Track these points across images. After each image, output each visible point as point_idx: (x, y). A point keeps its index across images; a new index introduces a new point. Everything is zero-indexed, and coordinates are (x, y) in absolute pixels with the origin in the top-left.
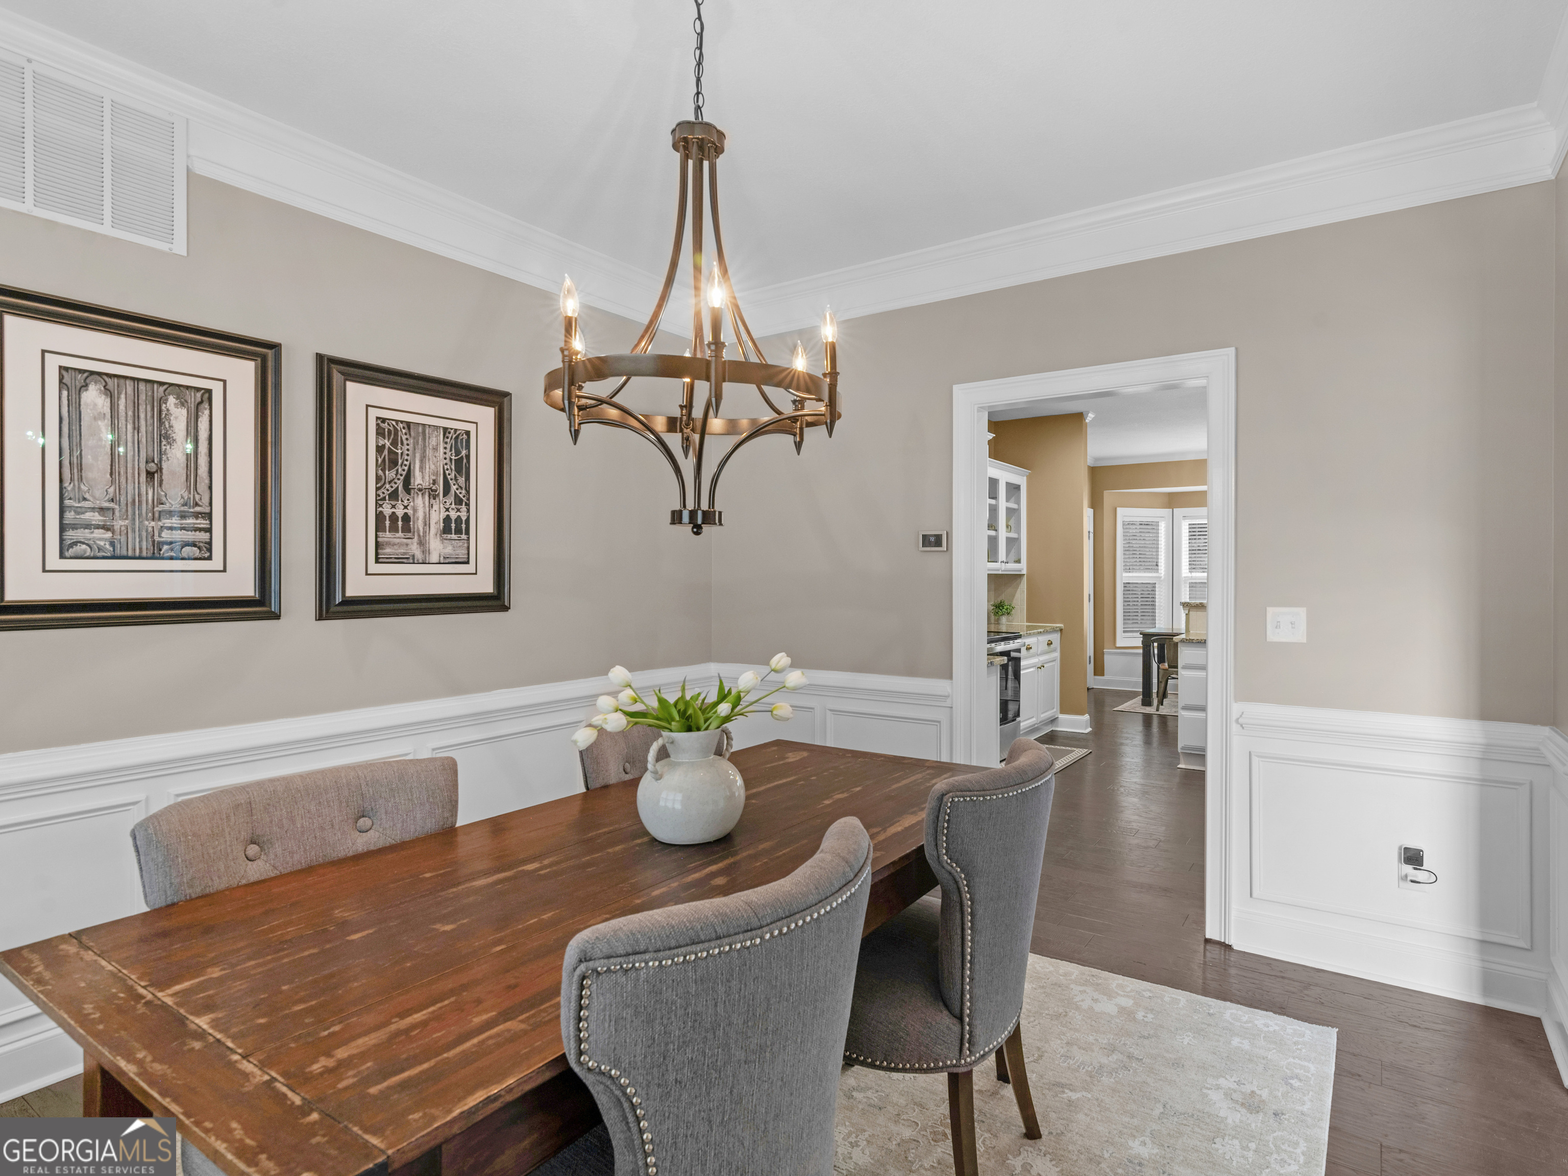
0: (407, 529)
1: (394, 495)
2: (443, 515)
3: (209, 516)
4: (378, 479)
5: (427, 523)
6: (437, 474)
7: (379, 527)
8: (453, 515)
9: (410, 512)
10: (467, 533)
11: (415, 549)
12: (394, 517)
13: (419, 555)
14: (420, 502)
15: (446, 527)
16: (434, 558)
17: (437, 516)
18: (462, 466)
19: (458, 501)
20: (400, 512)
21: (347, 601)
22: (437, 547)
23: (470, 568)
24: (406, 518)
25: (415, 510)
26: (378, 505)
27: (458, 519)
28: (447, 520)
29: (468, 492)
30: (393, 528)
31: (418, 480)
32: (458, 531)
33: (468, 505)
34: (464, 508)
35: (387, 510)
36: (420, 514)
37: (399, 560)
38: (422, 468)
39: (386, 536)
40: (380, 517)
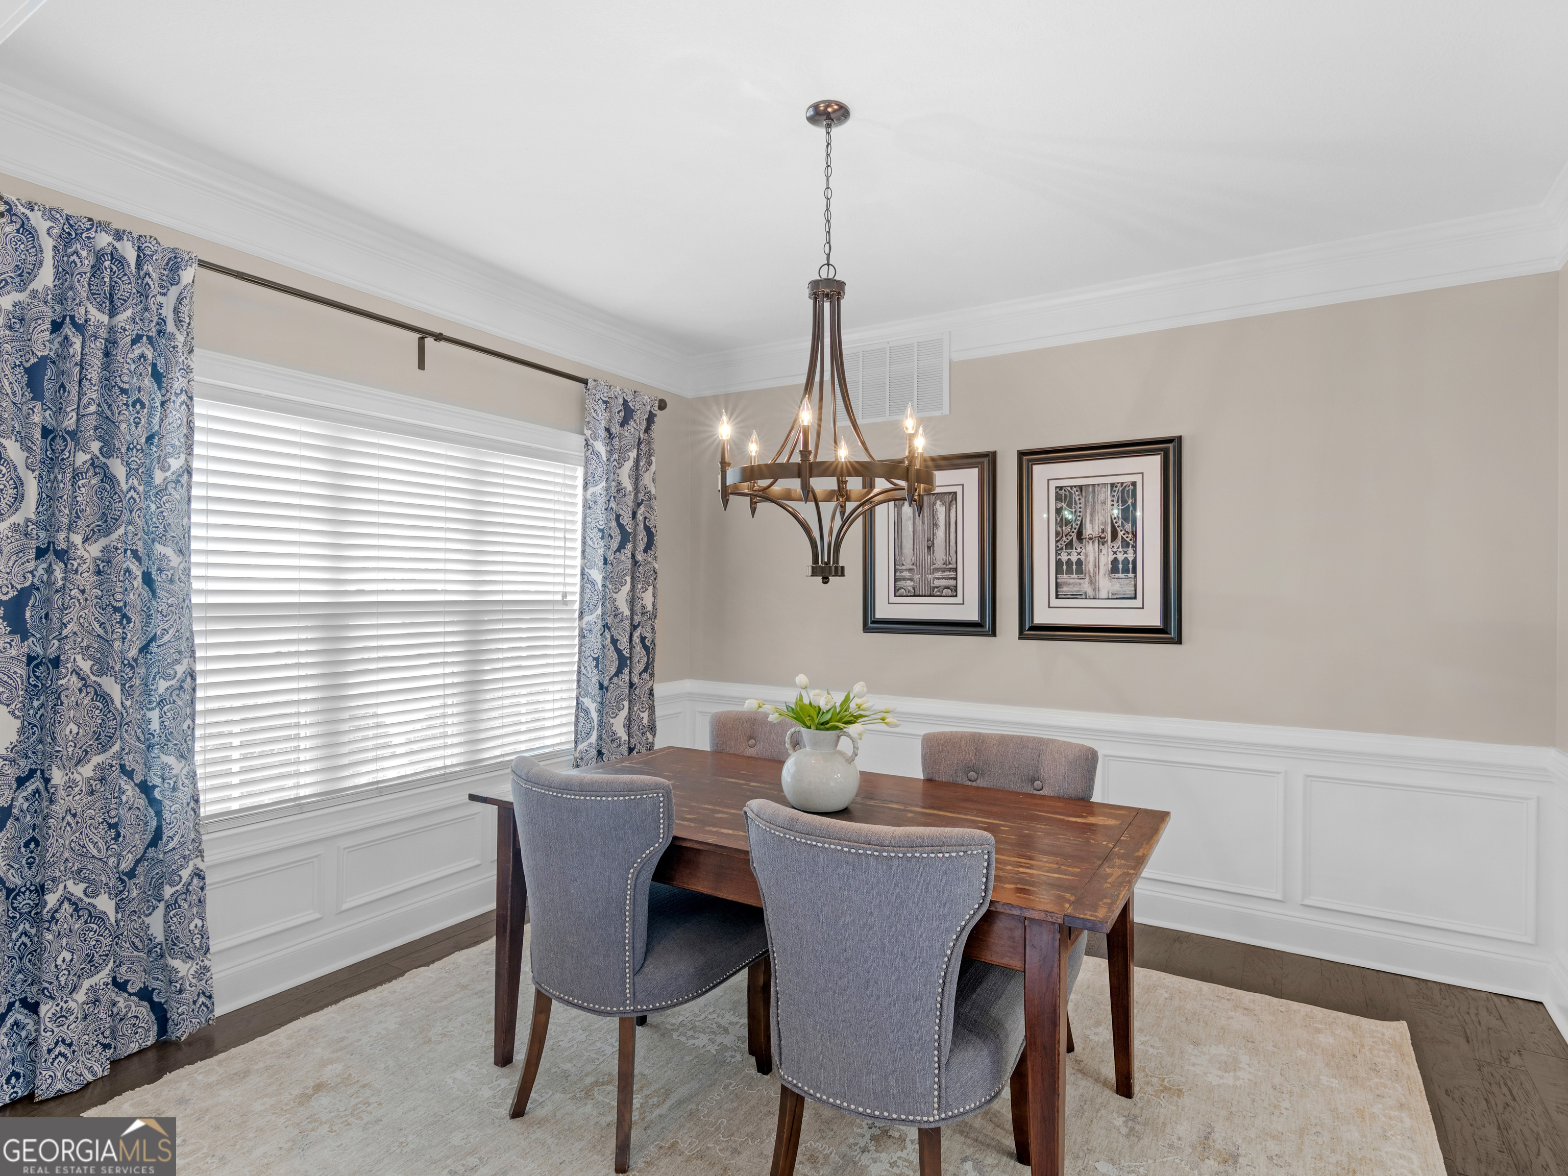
0: (1080, 571)
1: (1070, 545)
2: (1111, 557)
3: (956, 570)
4: (1057, 534)
5: (1097, 566)
6: (1105, 524)
7: (1058, 571)
8: (1121, 557)
9: (1082, 557)
10: (1134, 571)
11: (1086, 587)
12: (1069, 562)
13: (1090, 593)
14: (1091, 549)
15: (1114, 568)
16: (1103, 594)
17: (1106, 558)
18: (1128, 514)
19: (1125, 544)
20: (1074, 558)
22: (1106, 584)
23: (1137, 603)
24: (1079, 563)
25: (1086, 556)
26: (1057, 554)
27: (1126, 561)
28: (1115, 562)
29: (1135, 535)
30: (1069, 571)
31: (1089, 530)
32: (1125, 571)
33: (1134, 547)
34: (1130, 550)
35: (1064, 557)
36: (1091, 558)
37: (1074, 597)
38: (1092, 521)
39: (1064, 578)
40: (1059, 563)
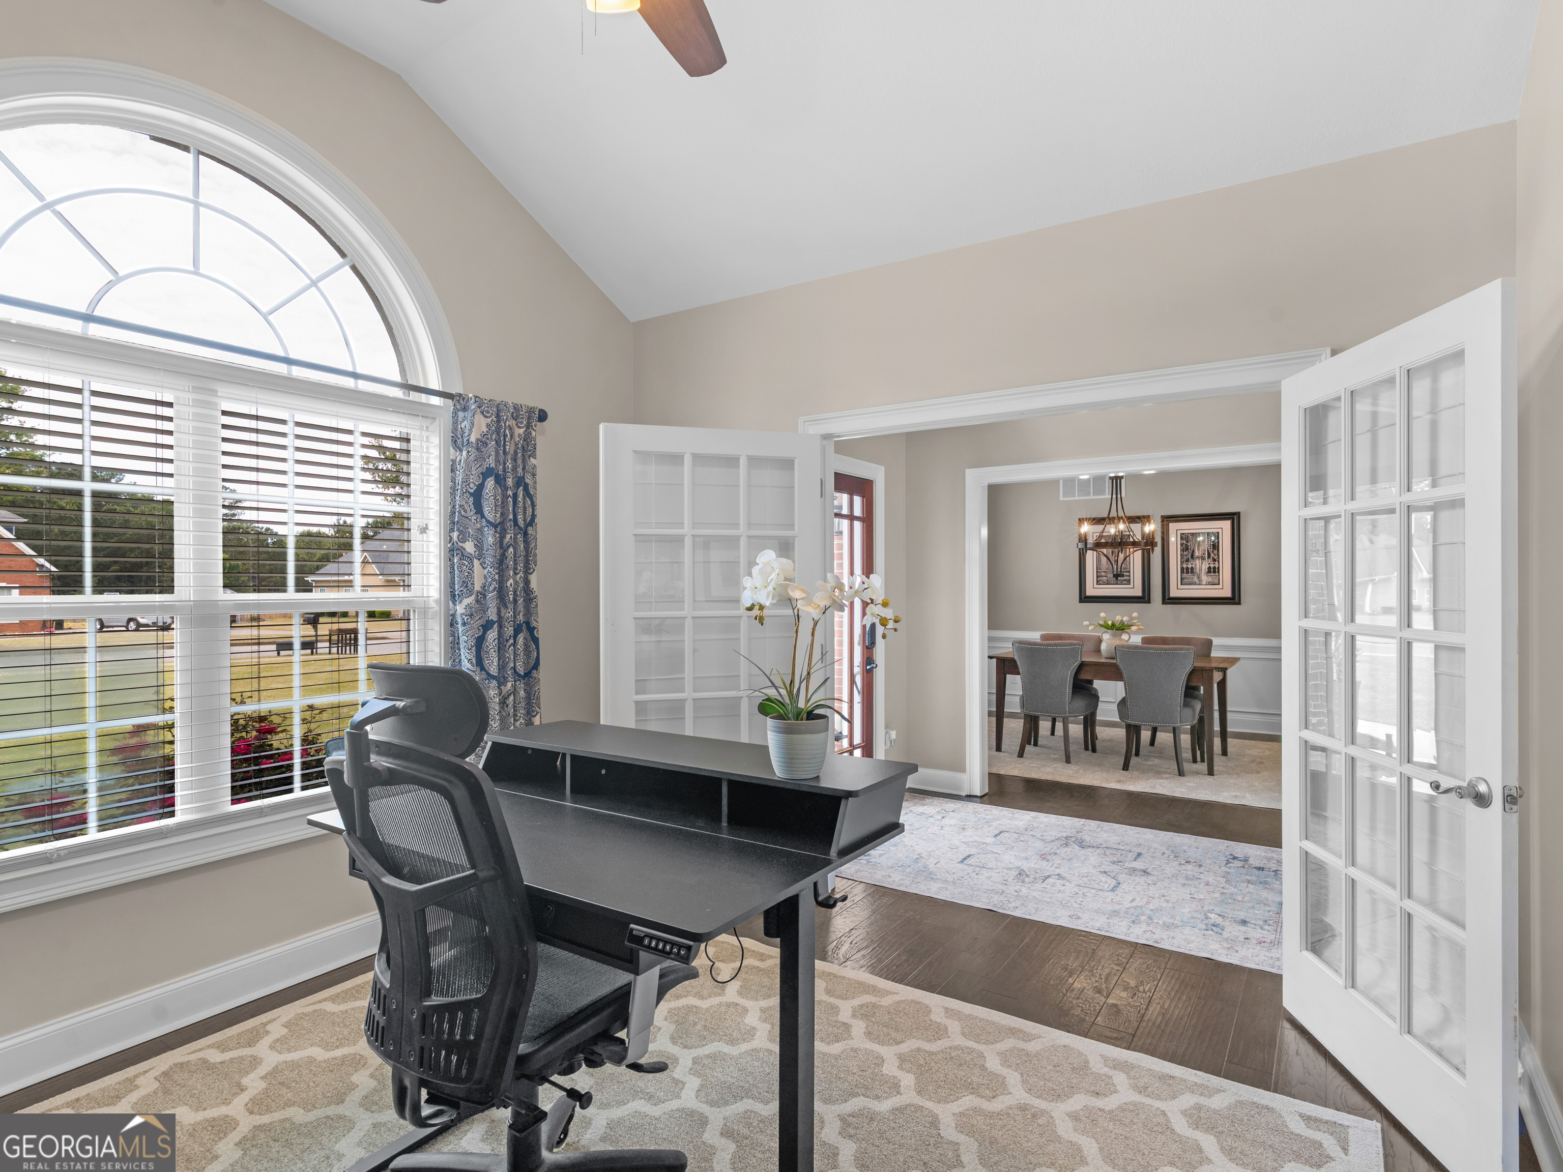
0: (1192, 572)
1: (1188, 560)
2: (1207, 566)
3: (1129, 572)
4: (1181, 555)
5: (1200, 569)
6: (1205, 551)
7: (1182, 572)
8: (1212, 566)
9: (1194, 566)
10: (1219, 572)
11: (1196, 579)
12: (1187, 568)
13: (1197, 581)
14: (1198, 562)
15: (1209, 570)
16: (1204, 583)
17: (1205, 566)
18: (1215, 546)
19: (1214, 560)
20: (1190, 566)
21: (1170, 599)
22: (1205, 578)
23: (1220, 586)
24: (1192, 568)
25: (1196, 565)
26: (1181, 564)
27: (1214, 568)
28: (1210, 568)
29: (1219, 556)
30: (1188, 572)
31: (1197, 554)
32: (1214, 572)
33: (1218, 561)
34: (1217, 563)
35: (1185, 566)
36: (1198, 566)
37: (1190, 584)
38: (1198, 549)
39: (1185, 575)
40: (1182, 569)
